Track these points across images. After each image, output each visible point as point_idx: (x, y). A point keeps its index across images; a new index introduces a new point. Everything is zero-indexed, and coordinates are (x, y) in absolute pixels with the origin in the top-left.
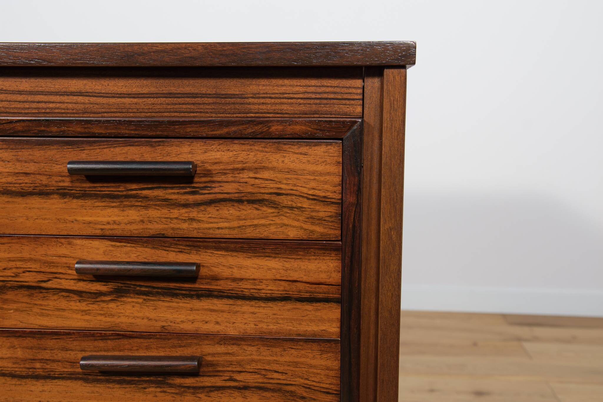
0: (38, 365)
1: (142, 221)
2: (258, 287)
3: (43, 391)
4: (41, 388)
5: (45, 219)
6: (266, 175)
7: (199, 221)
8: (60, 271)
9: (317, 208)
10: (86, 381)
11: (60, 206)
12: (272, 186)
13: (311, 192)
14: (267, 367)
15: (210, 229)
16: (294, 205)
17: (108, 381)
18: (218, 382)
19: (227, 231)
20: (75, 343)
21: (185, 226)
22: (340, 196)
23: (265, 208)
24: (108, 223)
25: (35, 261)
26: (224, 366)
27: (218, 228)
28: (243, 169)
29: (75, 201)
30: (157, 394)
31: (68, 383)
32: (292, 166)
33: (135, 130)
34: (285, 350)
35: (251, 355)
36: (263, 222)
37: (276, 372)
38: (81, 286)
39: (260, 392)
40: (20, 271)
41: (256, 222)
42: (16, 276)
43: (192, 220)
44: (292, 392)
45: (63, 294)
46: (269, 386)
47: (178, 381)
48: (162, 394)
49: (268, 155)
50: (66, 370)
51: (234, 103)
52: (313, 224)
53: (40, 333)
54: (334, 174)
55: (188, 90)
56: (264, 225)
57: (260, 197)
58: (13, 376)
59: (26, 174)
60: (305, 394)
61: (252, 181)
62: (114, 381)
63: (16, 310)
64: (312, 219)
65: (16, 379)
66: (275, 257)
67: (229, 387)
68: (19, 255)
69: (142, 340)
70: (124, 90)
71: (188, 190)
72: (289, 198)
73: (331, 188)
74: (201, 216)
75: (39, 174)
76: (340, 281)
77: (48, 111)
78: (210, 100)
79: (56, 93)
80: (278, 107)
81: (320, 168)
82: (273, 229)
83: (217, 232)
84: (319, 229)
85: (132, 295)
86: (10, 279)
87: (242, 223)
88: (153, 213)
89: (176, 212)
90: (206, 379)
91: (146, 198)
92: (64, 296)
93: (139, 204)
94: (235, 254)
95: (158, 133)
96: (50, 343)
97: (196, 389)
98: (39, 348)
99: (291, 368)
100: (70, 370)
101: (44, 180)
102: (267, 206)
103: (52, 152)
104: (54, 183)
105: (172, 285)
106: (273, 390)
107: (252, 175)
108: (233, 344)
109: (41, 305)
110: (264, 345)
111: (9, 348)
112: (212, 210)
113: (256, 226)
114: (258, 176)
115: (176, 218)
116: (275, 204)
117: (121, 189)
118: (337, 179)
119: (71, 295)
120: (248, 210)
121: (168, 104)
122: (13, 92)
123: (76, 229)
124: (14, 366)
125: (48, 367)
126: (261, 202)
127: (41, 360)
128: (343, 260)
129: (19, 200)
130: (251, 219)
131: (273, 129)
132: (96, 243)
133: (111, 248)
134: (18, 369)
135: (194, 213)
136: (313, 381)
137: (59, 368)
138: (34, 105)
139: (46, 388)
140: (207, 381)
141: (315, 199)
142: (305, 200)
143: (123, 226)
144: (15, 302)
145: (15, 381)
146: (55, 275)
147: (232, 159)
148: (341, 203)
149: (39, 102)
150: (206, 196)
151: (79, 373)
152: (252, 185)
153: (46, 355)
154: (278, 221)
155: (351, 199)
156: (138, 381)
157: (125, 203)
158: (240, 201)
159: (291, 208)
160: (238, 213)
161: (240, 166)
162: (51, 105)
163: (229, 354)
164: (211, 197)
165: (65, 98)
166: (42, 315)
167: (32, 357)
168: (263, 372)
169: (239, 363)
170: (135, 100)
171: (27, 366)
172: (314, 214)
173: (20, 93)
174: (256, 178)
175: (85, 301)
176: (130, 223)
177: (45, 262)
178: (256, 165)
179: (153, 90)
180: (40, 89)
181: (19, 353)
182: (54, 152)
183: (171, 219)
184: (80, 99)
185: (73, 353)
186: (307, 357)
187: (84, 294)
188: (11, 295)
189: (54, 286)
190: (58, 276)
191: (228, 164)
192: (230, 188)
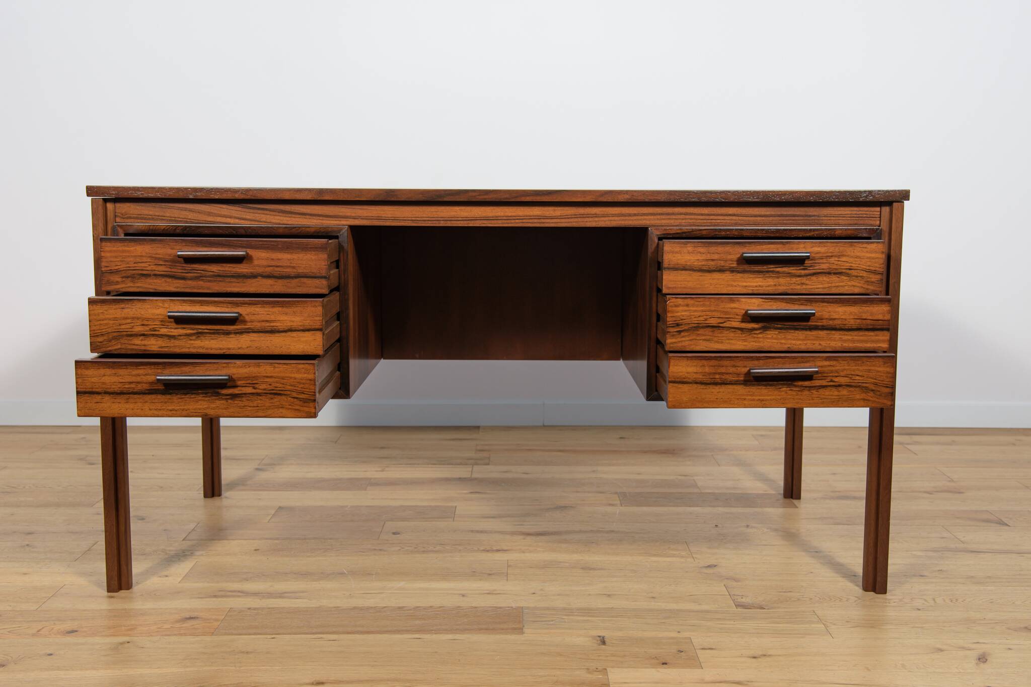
0: (717, 376)
1: (775, 285)
2: (844, 323)
3: (720, 392)
4: (718, 391)
5: (720, 285)
6: (844, 259)
7: (807, 284)
8: (731, 316)
9: (871, 276)
10: (745, 385)
11: (730, 277)
12: (847, 265)
13: (868, 268)
15: (812, 288)
16: (859, 275)
17: (759, 385)
18: (824, 383)
20: (741, 362)
21: (799, 287)
22: (882, 270)
23: (843, 277)
24: (756, 286)
25: (717, 311)
26: (827, 373)
27: (817, 288)
28: (832, 256)
29: (739, 274)
30: (788, 392)
31: (735, 387)
32: (858, 254)
33: (766, 234)
35: (844, 365)
36: (841, 284)
37: (858, 375)
38: (744, 325)
39: (848, 388)
40: (708, 317)
42: (706, 320)
43: (803, 284)
44: (866, 387)
45: (733, 330)
46: (853, 384)
47: (800, 383)
48: (790, 391)
49: (845, 248)
50: (734, 379)
51: (815, 220)
52: (869, 285)
54: (881, 258)
55: (791, 213)
56: (840, 286)
57: (840, 271)
58: (702, 383)
59: (713, 260)
60: (874, 388)
61: (836, 262)
62: (764, 384)
65: (703, 385)
66: (853, 305)
67: (830, 386)
68: (708, 308)
69: (780, 360)
70: (758, 213)
71: (802, 268)
72: (856, 271)
73: (879, 266)
74: (807, 282)
75: (719, 260)
79: (722, 215)
80: (837, 221)
81: (873, 255)
82: (846, 288)
83: (816, 290)
84: (871, 288)
85: (772, 330)
86: (702, 322)
87: (830, 285)
88: (781, 280)
89: (794, 280)
90: (816, 381)
91: (778, 272)
92: (733, 332)
93: (774, 276)
94: (831, 304)
97: (810, 388)
98: (719, 366)
99: (866, 373)
100: (737, 379)
101: (722, 263)
103: (727, 248)
104: (727, 265)
105: (795, 323)
106: (856, 387)
107: (837, 259)
108: (834, 360)
109: (718, 337)
110: (851, 360)
111: (701, 366)
112: (814, 278)
113: (838, 287)
114: (840, 259)
115: (794, 283)
116: (848, 274)
117: (765, 267)
119: (737, 330)
120: (834, 278)
124: (704, 377)
125: (723, 377)
126: (841, 273)
127: (719, 374)
129: (707, 274)
130: (835, 283)
131: (837, 232)
132: (751, 299)
133: (762, 303)
134: (706, 379)
135: (804, 280)
136: (879, 380)
137: (730, 378)
139: (721, 390)
141: (870, 271)
142: (864, 272)
143: (764, 288)
144: (704, 335)
145: (702, 387)
147: (826, 251)
149: (711, 220)
150: (811, 271)
151: (742, 381)
152: (837, 265)
153: (723, 370)
154: (849, 283)
156: (776, 384)
157: (766, 276)
158: (829, 273)
159: (857, 276)
160: (828, 280)
161: (830, 254)
164: (814, 271)
167: (714, 372)
168: (850, 376)
169: (836, 371)
171: (711, 377)
172: (869, 280)
173: (702, 215)
174: (839, 261)
175: (744, 334)
176: (768, 286)
177: (722, 312)
178: (839, 254)
180: (713, 213)
181: (707, 370)
182: (730, 248)
183: (792, 283)
184: (734, 217)
185: (739, 369)
186: (875, 366)
187: (744, 330)
188: (701, 331)
189: (727, 326)
190: (729, 319)
191: (824, 253)
192: (824, 266)
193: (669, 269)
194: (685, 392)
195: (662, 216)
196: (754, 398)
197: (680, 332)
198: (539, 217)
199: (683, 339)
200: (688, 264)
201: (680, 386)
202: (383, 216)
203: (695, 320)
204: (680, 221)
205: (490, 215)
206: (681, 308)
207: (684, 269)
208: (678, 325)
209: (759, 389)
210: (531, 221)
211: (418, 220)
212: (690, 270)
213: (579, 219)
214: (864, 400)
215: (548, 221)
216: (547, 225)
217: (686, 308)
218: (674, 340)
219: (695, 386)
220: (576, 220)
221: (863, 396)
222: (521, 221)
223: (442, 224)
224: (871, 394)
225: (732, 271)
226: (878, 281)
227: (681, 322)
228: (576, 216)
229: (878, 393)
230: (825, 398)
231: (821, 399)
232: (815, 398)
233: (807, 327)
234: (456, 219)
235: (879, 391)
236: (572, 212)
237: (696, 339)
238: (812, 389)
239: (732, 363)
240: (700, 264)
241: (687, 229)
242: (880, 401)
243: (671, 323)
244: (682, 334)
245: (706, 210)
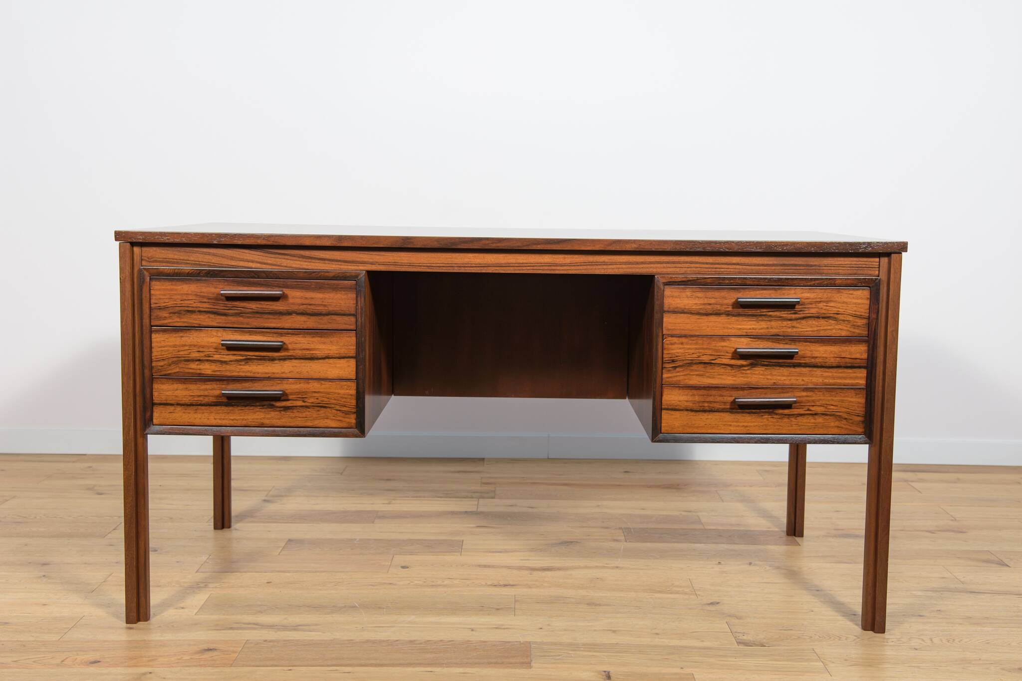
0: (706, 405)
1: (768, 328)
2: (825, 361)
3: (708, 419)
4: (707, 417)
5: (716, 327)
6: (832, 304)
7: (797, 328)
8: (722, 354)
9: (857, 320)
10: (731, 412)
11: (726, 320)
12: (835, 310)
13: (854, 313)
14: (828, 403)
15: (802, 331)
16: (845, 319)
17: (743, 413)
18: (802, 411)
19: (810, 333)
20: (727, 392)
21: (790, 330)
22: (868, 315)
23: (831, 321)
24: (750, 329)
25: (709, 349)
26: (805, 403)
27: (806, 331)
28: (820, 302)
29: (733, 318)
30: (770, 419)
31: (722, 414)
32: (845, 300)
33: (768, 282)
34: (837, 394)
35: (820, 396)
36: (829, 327)
37: (832, 405)
38: (733, 362)
39: (823, 416)
40: (701, 354)
41: (825, 328)
42: (699, 357)
43: (794, 327)
44: (840, 416)
45: (723, 366)
46: (828, 413)
47: (780, 411)
48: (772, 419)
49: (833, 294)
50: (721, 407)
51: (815, 269)
52: (854, 328)
53: (708, 387)
54: (866, 304)
55: (792, 262)
56: (828, 329)
57: (828, 315)
58: (692, 410)
59: (710, 304)
60: (846, 417)
61: (825, 308)
62: (747, 412)
63: (697, 375)
64: (854, 326)
65: (693, 412)
66: (834, 346)
67: (807, 414)
68: (701, 346)
69: (763, 390)
70: (761, 262)
71: (792, 312)
72: (843, 315)
73: (864, 311)
74: (798, 325)
75: (716, 304)
76: (867, 357)
77: (720, 272)
78: (803, 268)
79: (726, 264)
80: (837, 271)
81: (859, 301)
82: (834, 331)
83: (806, 333)
84: (857, 331)
85: (759, 366)
86: (695, 359)
87: (818, 328)
88: (774, 324)
89: (785, 323)
90: (796, 410)
91: (770, 316)
92: (723, 368)
93: (767, 319)
94: (814, 344)
95: (779, 284)
96: (713, 392)
97: (789, 415)
98: (708, 395)
99: (840, 403)
100: (723, 407)
101: (719, 307)
102: (831, 320)
103: (724, 293)
104: (723, 309)
105: (781, 361)
106: (830, 415)
107: (825, 304)
108: (811, 391)
109: (710, 372)
110: (826, 391)
111: (692, 395)
112: (803, 322)
113: (825, 330)
115: (785, 326)
116: (836, 319)
117: (758, 311)
118: (867, 307)
119: (727, 367)
120: (822, 322)
121: (782, 269)
122: (703, 263)
123: (733, 332)
124: (694, 405)
125: (711, 405)
126: (828, 318)
127: (707, 402)
128: (868, 347)
129: (705, 317)
130: (823, 326)
131: (837, 282)
132: (743, 340)
133: (750, 342)
134: (696, 407)
135: (795, 323)
136: (851, 410)
137: (717, 406)
138: (714, 270)
139: (709, 417)
140: (796, 411)
141: (856, 316)
142: (851, 317)
143: (757, 331)
144: (696, 371)
145: (693, 413)
146: (719, 356)
147: (815, 297)
148: (869, 318)
149: (716, 268)
150: (801, 315)
151: (727, 409)
152: (825, 309)
153: (711, 399)
154: (837, 327)
155: (874, 316)
156: (759, 412)
157: (759, 319)
158: (818, 317)
159: (844, 321)
160: (817, 323)
161: (819, 300)
162: (722, 270)
163: (808, 396)
164: (803, 315)
165: (730, 266)
166: (709, 377)
167: (703, 400)
168: (826, 406)
169: (813, 401)
170: (766, 267)
171: (700, 405)
172: (855, 324)
173: (707, 263)
174: (827, 306)
175: (734, 370)
176: (762, 329)
177: (715, 350)
178: (827, 300)
179: (775, 262)
180: (717, 262)
181: (697, 398)
182: (725, 293)
183: (783, 326)
184: (738, 267)
185: (725, 398)
186: (848, 397)
187: (734, 366)
188: (695, 367)
189: (718, 362)
190: (721, 357)
191: (813, 299)
192: (813, 311)
193: (668, 312)
194: (677, 418)
195: (668, 264)
196: (739, 424)
197: (675, 367)
198: (550, 265)
199: (678, 374)
200: (687, 307)
201: (673, 412)
202: (400, 261)
203: (689, 357)
204: (686, 269)
205: (503, 262)
206: (676, 346)
207: (683, 312)
208: (673, 361)
209: (743, 416)
210: (541, 268)
211: (433, 266)
212: (688, 313)
213: (588, 267)
214: (838, 427)
215: (558, 268)
216: (557, 272)
217: (681, 346)
218: (669, 375)
219: (686, 413)
220: (585, 267)
221: (837, 423)
222: (532, 268)
223: (456, 270)
224: (844, 422)
225: (728, 314)
226: (863, 325)
227: (676, 358)
228: (585, 264)
229: (851, 421)
230: (802, 425)
231: (799, 426)
232: (794, 425)
233: (791, 364)
234: (470, 265)
235: (851, 419)
236: (582, 259)
237: (690, 375)
238: (792, 416)
239: (720, 393)
240: (698, 307)
241: (692, 277)
242: (852, 428)
243: (667, 359)
244: (677, 369)
245: (710, 259)
